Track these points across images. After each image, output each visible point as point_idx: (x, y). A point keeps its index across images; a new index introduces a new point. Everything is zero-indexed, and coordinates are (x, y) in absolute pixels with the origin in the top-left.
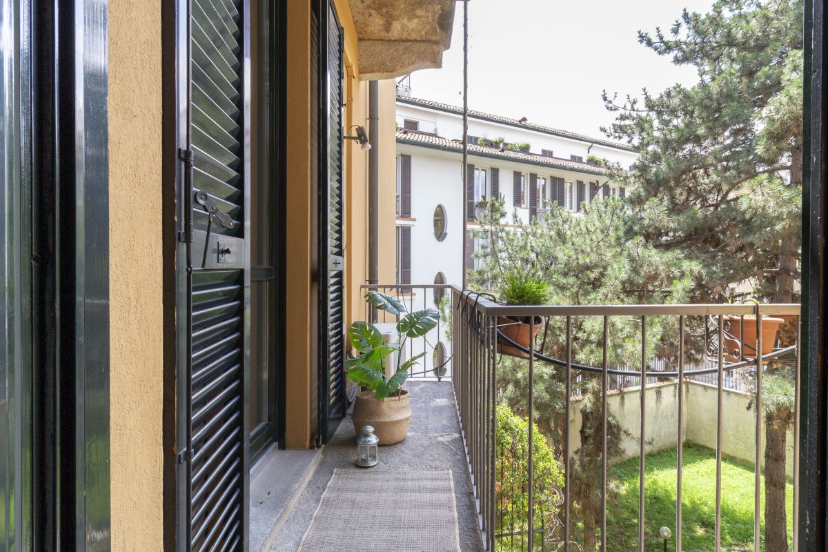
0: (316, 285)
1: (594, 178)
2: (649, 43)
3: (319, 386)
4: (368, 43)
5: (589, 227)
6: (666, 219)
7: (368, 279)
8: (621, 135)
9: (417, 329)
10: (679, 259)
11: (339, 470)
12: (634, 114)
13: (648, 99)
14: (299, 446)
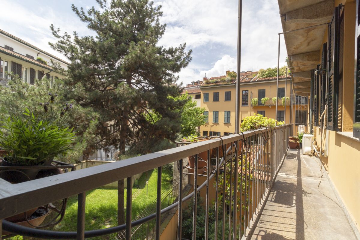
1: (41, 69)
2: (77, 13)
5: (41, 92)
6: (84, 93)
8: (61, 50)
10: (90, 111)
12: (68, 43)
13: (76, 37)
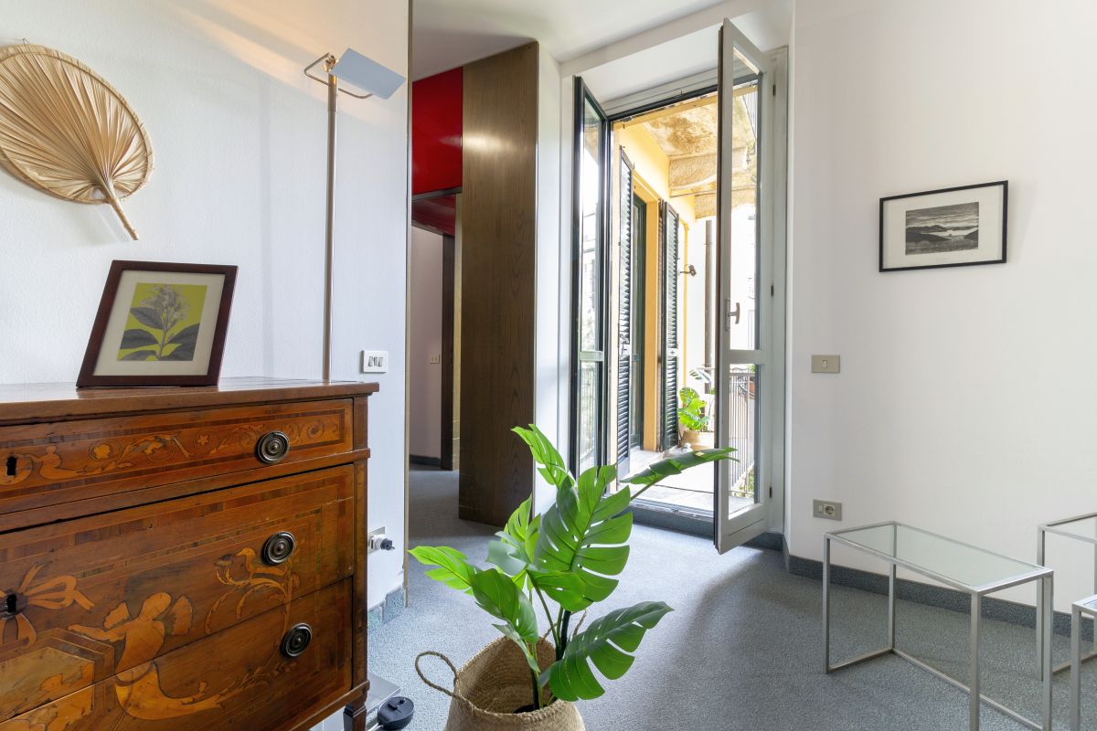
0: (660, 364)
3: (661, 419)
4: (702, 197)
7: (704, 364)
14: (651, 450)
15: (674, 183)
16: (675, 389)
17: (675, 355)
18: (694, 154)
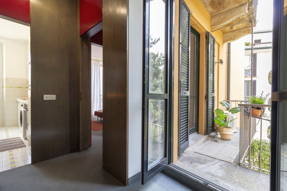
0: (206, 99)
3: (206, 122)
4: (226, 34)
7: (227, 99)
9: (234, 112)
11: (210, 141)
14: (202, 134)
15: (212, 25)
16: (213, 109)
17: (213, 95)
18: (222, 11)
